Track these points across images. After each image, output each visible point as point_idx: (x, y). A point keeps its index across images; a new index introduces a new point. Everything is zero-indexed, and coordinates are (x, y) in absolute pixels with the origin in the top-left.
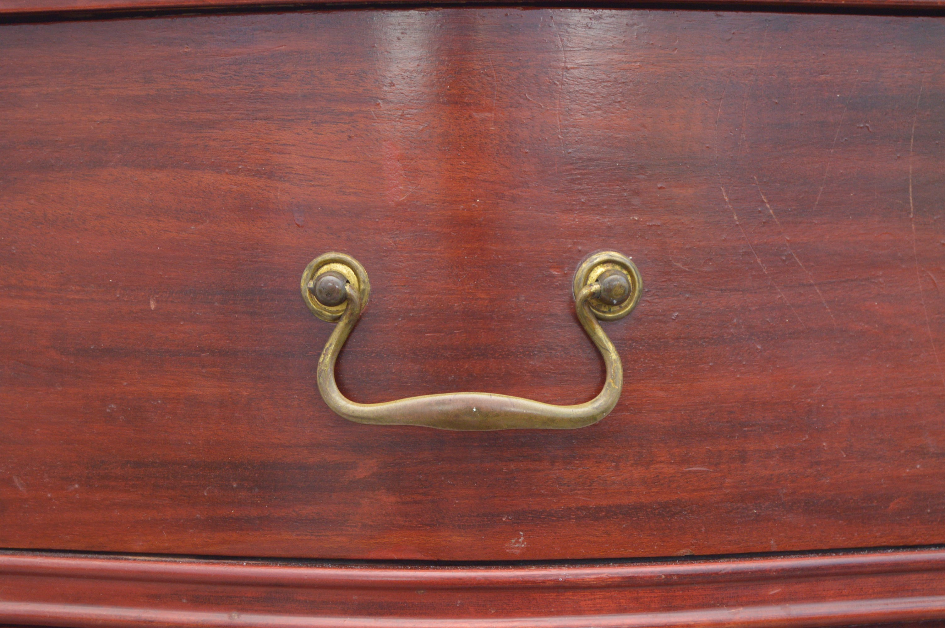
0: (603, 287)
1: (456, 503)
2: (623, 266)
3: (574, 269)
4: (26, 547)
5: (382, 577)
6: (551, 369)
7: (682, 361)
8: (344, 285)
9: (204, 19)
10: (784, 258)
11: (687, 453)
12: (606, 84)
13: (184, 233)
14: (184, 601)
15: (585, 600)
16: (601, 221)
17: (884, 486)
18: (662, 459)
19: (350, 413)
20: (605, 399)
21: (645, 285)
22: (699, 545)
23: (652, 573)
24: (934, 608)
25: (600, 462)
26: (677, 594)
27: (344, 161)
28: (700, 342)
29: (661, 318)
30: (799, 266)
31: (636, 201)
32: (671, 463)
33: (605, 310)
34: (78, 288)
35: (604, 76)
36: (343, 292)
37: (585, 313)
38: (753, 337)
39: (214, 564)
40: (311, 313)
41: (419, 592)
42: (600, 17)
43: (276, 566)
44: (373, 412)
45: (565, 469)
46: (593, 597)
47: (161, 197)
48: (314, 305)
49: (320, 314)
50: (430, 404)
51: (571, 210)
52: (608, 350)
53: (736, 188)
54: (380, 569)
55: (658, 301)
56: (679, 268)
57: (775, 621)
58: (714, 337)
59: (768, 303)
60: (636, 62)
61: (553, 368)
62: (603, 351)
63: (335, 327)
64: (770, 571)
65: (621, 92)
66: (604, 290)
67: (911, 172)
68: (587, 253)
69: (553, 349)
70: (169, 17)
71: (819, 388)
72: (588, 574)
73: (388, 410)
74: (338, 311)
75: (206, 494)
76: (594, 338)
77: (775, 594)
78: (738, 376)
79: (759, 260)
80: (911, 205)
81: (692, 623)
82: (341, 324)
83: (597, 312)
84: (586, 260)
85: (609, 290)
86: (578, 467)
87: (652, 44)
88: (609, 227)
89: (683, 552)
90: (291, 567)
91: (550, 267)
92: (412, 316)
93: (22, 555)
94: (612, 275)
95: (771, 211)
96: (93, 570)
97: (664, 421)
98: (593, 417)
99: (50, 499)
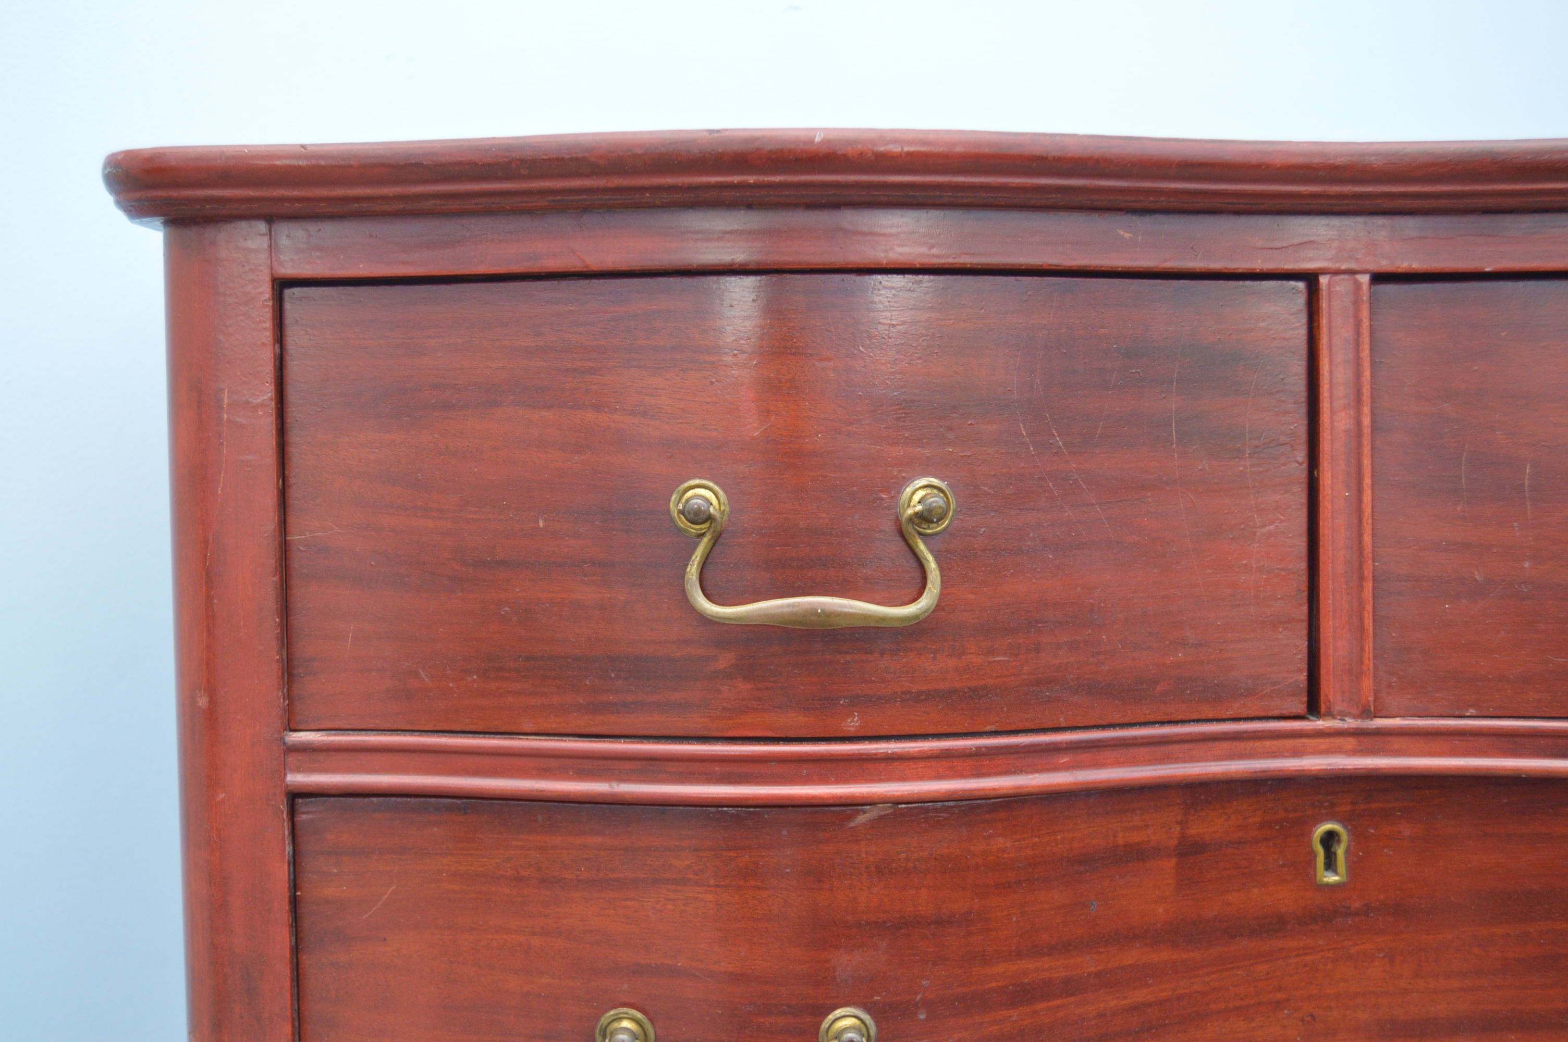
0: (925, 508)
1: (801, 690)
2: (940, 490)
3: (899, 492)
4: (431, 729)
5: (741, 751)
6: (880, 576)
7: (988, 569)
8: (709, 507)
9: (587, 281)
10: (1071, 482)
11: (993, 646)
12: (925, 338)
13: (568, 463)
14: (571, 773)
15: (909, 769)
16: (921, 452)
17: (1153, 672)
18: (972, 651)
19: (714, 614)
20: (926, 601)
21: (958, 505)
22: (1002, 722)
23: (964, 745)
24: (1194, 773)
25: (920, 654)
26: (985, 763)
27: (707, 403)
28: (1003, 553)
29: (971, 533)
30: (1084, 489)
31: (951, 436)
32: (979, 654)
33: (925, 527)
34: (476, 509)
35: (924, 332)
36: (707, 513)
37: (909, 529)
38: (1046, 549)
39: (596, 742)
40: (680, 530)
41: (771, 764)
42: (921, 282)
43: (649, 743)
44: (733, 613)
45: (892, 660)
46: (916, 766)
47: (549, 432)
48: (682, 522)
49: (687, 531)
50: (782, 606)
51: (897, 443)
52: (928, 561)
53: (1032, 424)
54: (738, 744)
55: (969, 519)
56: (986, 491)
57: (1065, 785)
58: (1015, 549)
59: (1059, 520)
60: (950, 319)
61: (882, 575)
62: (924, 561)
63: (700, 542)
64: (1061, 743)
65: (938, 345)
66: (926, 510)
67: (1174, 410)
68: (910, 479)
69: (881, 560)
70: (555, 280)
71: (1099, 590)
72: (912, 748)
73: (746, 612)
74: (701, 529)
75: (587, 683)
76: (917, 550)
77: (1064, 762)
78: (1034, 581)
79: (1051, 485)
80: (1174, 437)
81: (998, 787)
82: (705, 540)
83: (918, 529)
84: (909, 485)
85: (930, 510)
86: (903, 658)
87: (964, 304)
88: (927, 457)
89: (989, 728)
90: (662, 744)
91: (880, 491)
92: (765, 533)
93: (405, 735)
94: (933, 497)
95: (1060, 443)
96: (492, 748)
97: (973, 619)
98: (916, 617)
99: (452, 688)
